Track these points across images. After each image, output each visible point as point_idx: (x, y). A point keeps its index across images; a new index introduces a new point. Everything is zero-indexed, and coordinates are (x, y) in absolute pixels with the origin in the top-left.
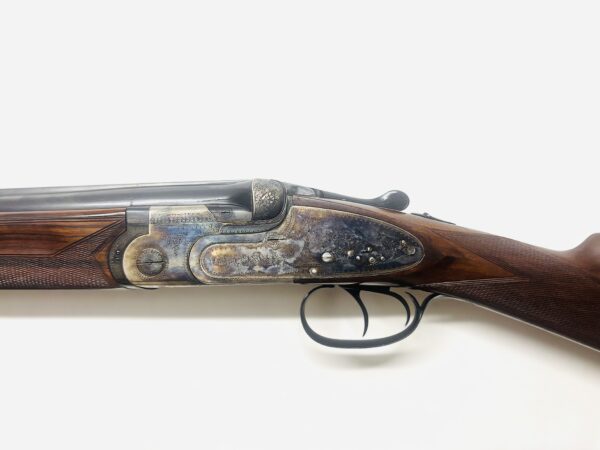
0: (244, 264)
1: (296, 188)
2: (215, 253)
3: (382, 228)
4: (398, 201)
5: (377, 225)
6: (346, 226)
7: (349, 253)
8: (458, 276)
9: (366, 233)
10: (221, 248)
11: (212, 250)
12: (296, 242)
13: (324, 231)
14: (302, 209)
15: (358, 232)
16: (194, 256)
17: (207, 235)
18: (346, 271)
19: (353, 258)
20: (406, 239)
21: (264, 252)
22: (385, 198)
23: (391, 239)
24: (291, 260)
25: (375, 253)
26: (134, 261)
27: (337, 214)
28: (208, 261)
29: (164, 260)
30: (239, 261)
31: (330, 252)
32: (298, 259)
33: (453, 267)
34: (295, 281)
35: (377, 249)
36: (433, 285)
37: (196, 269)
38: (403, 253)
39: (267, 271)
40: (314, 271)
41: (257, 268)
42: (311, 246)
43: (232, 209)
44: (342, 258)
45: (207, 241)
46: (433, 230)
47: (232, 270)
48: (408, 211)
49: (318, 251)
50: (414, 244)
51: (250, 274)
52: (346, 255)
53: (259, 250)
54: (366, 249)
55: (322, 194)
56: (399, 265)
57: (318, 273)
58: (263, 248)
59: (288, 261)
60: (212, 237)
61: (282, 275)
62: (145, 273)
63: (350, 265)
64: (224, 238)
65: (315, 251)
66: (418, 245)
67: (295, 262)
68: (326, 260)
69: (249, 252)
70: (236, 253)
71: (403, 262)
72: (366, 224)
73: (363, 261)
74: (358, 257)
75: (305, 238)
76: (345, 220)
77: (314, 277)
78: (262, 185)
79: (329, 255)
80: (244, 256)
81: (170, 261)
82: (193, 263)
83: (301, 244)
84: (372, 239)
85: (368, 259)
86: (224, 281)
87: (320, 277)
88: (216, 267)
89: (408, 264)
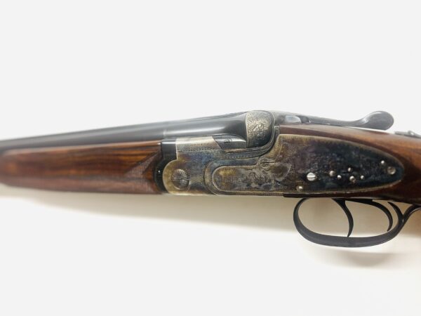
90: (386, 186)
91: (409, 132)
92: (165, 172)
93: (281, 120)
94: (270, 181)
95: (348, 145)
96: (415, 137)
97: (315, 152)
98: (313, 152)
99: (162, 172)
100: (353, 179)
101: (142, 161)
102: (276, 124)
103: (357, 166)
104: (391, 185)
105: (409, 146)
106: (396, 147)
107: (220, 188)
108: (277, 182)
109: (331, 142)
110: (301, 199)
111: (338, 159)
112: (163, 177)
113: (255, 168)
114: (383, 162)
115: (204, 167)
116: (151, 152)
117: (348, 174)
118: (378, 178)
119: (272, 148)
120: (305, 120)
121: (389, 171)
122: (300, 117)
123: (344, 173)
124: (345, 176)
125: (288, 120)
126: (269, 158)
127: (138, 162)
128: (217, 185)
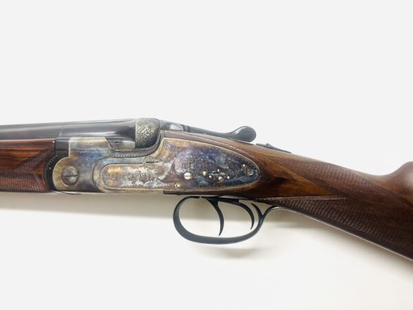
0: (129, 179)
1: (169, 124)
2: (110, 171)
3: (228, 155)
4: (247, 135)
5: (224, 153)
6: (202, 153)
7: (204, 173)
8: (287, 193)
9: (217, 159)
10: (114, 168)
11: (108, 169)
12: (166, 164)
13: (187, 157)
14: (171, 141)
15: (211, 158)
16: (97, 173)
17: (106, 158)
18: (201, 186)
19: (207, 176)
20: (246, 163)
21: (143, 170)
22: (237, 132)
23: (235, 164)
24: (162, 177)
25: (223, 174)
26: (60, 175)
27: (196, 144)
28: (105, 177)
29: (78, 175)
30: (126, 177)
31: (190, 172)
32: (167, 177)
33: (283, 186)
34: (165, 193)
35: (222, 170)
36: (269, 199)
37: (98, 182)
38: (244, 174)
39: (144, 185)
40: (178, 185)
41: (138, 183)
42: (176, 168)
43: (122, 139)
44: (198, 177)
45: (105, 162)
46: (270, 157)
47: (121, 184)
48: (254, 142)
49: (182, 171)
50: (253, 168)
51: (133, 187)
52: (202, 175)
53: (140, 169)
54: (216, 170)
55: (189, 129)
56: (241, 183)
57: (181, 187)
58: (143, 168)
59: (160, 178)
61: (155, 188)
62: (66, 183)
63: (204, 182)
64: (116, 160)
65: (179, 171)
66: (255, 169)
67: (165, 179)
68: (187, 178)
69: (133, 171)
70: (124, 171)
71: (244, 181)
72: (217, 152)
73: (215, 179)
74: (210, 177)
75: (172, 162)
76: (201, 149)
77: (178, 190)
78: (143, 122)
79: (189, 174)
80: (129, 174)
81: (82, 175)
82: (96, 178)
83: (169, 165)
84: (220, 163)
85: (217, 178)
86: (116, 191)
87: (182, 190)
88: (111, 181)
89: (248, 182)
90: (246, 185)
91: (267, 144)
92: (55, 169)
93: (166, 126)
94: (153, 179)
95: (219, 149)
96: (272, 148)
97: (192, 154)
98: (190, 154)
99: (52, 169)
100: (221, 179)
101: (34, 157)
102: (162, 129)
103: (224, 168)
104: (250, 185)
105: (265, 154)
107: (107, 185)
108: (159, 180)
109: (205, 147)
111: (210, 161)
112: (54, 173)
113: (140, 166)
114: (244, 165)
115: (93, 165)
116: (44, 148)
117: (217, 174)
118: (240, 179)
119: (156, 149)
120: (187, 128)
121: (249, 173)
122: (183, 126)
123: (214, 173)
124: (215, 176)
125: (172, 127)
126: (154, 158)
127: (30, 158)
128: (105, 182)
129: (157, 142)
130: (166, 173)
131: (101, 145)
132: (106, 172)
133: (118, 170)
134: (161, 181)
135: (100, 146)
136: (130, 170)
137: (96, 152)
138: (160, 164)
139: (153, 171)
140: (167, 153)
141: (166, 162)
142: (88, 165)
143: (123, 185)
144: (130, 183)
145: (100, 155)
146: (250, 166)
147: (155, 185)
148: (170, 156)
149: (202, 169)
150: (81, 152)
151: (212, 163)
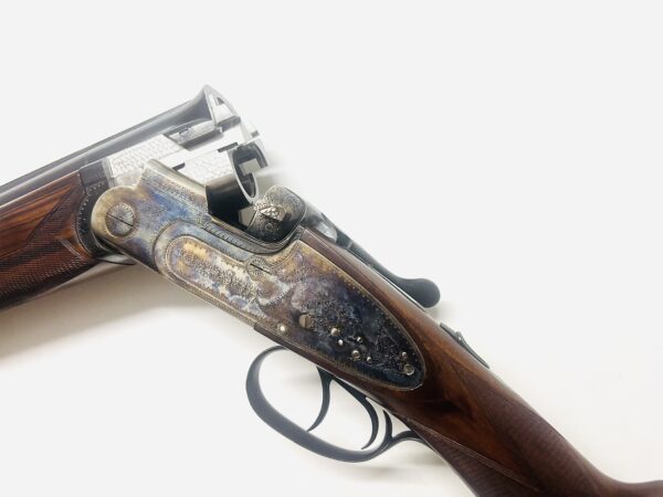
0: (211, 276)
2: (187, 247)
3: (388, 323)
5: (384, 316)
6: (346, 297)
7: (334, 330)
9: (366, 318)
10: (196, 245)
11: (186, 241)
12: (280, 284)
13: (319, 289)
14: (308, 250)
15: (357, 312)
16: (165, 238)
17: (190, 222)
18: (319, 349)
19: (335, 339)
20: (410, 352)
21: (240, 274)
23: (391, 343)
24: (264, 301)
25: (363, 348)
26: (105, 210)
27: (343, 277)
28: (176, 252)
29: (133, 226)
30: (207, 270)
31: (313, 317)
32: (273, 305)
35: (369, 345)
36: (417, 424)
37: (160, 253)
38: (397, 367)
39: (231, 299)
40: (283, 328)
41: (223, 290)
42: (294, 298)
44: (322, 332)
45: (186, 230)
46: (452, 361)
47: (195, 276)
49: (300, 308)
50: (417, 365)
51: (212, 292)
52: (329, 332)
53: (235, 269)
54: (356, 336)
56: (385, 378)
57: (286, 333)
58: (241, 270)
59: (260, 300)
60: (192, 227)
61: (245, 312)
62: (109, 229)
63: (326, 345)
64: (205, 235)
65: (296, 305)
66: (420, 369)
67: (267, 306)
68: (302, 324)
69: (224, 267)
70: (210, 260)
71: (390, 378)
72: (372, 309)
73: (345, 349)
74: (341, 342)
75: (292, 285)
76: (350, 290)
77: (279, 335)
79: (309, 320)
80: (216, 268)
81: (140, 229)
82: (160, 246)
83: (285, 288)
84: (368, 330)
85: (351, 350)
86: (181, 283)
87: (286, 339)
88: (181, 263)
89: (396, 384)
90: (392, 387)
91: (458, 334)
92: (105, 196)
93: (313, 222)
94: (249, 296)
95: (376, 305)
96: (462, 344)
98: (326, 288)
99: (100, 193)
100: (356, 355)
102: (303, 223)
103: (371, 340)
104: (398, 389)
105: (447, 351)
106: (432, 344)
107: (172, 266)
108: (258, 302)
109: (357, 289)
110: (276, 344)
111: (353, 317)
113: (240, 267)
114: (404, 353)
115: (166, 223)
117: (353, 344)
118: (388, 371)
119: (277, 252)
120: (342, 240)
121: (406, 370)
122: (339, 233)
123: (351, 340)
124: (349, 345)
125: (321, 228)
126: (266, 263)
128: (171, 260)
129: (284, 242)
130: (273, 298)
131: (192, 198)
132: (180, 245)
133: (201, 252)
134: (260, 306)
135: (190, 199)
136: (220, 262)
137: (181, 205)
138: (272, 278)
139: (255, 284)
140: (291, 267)
141: (282, 280)
142: (158, 219)
143: (196, 281)
144: (209, 283)
145: (183, 213)
146: (413, 360)
147: (247, 307)
148: (293, 273)
149: (334, 322)
150: (156, 192)
151: (354, 322)
